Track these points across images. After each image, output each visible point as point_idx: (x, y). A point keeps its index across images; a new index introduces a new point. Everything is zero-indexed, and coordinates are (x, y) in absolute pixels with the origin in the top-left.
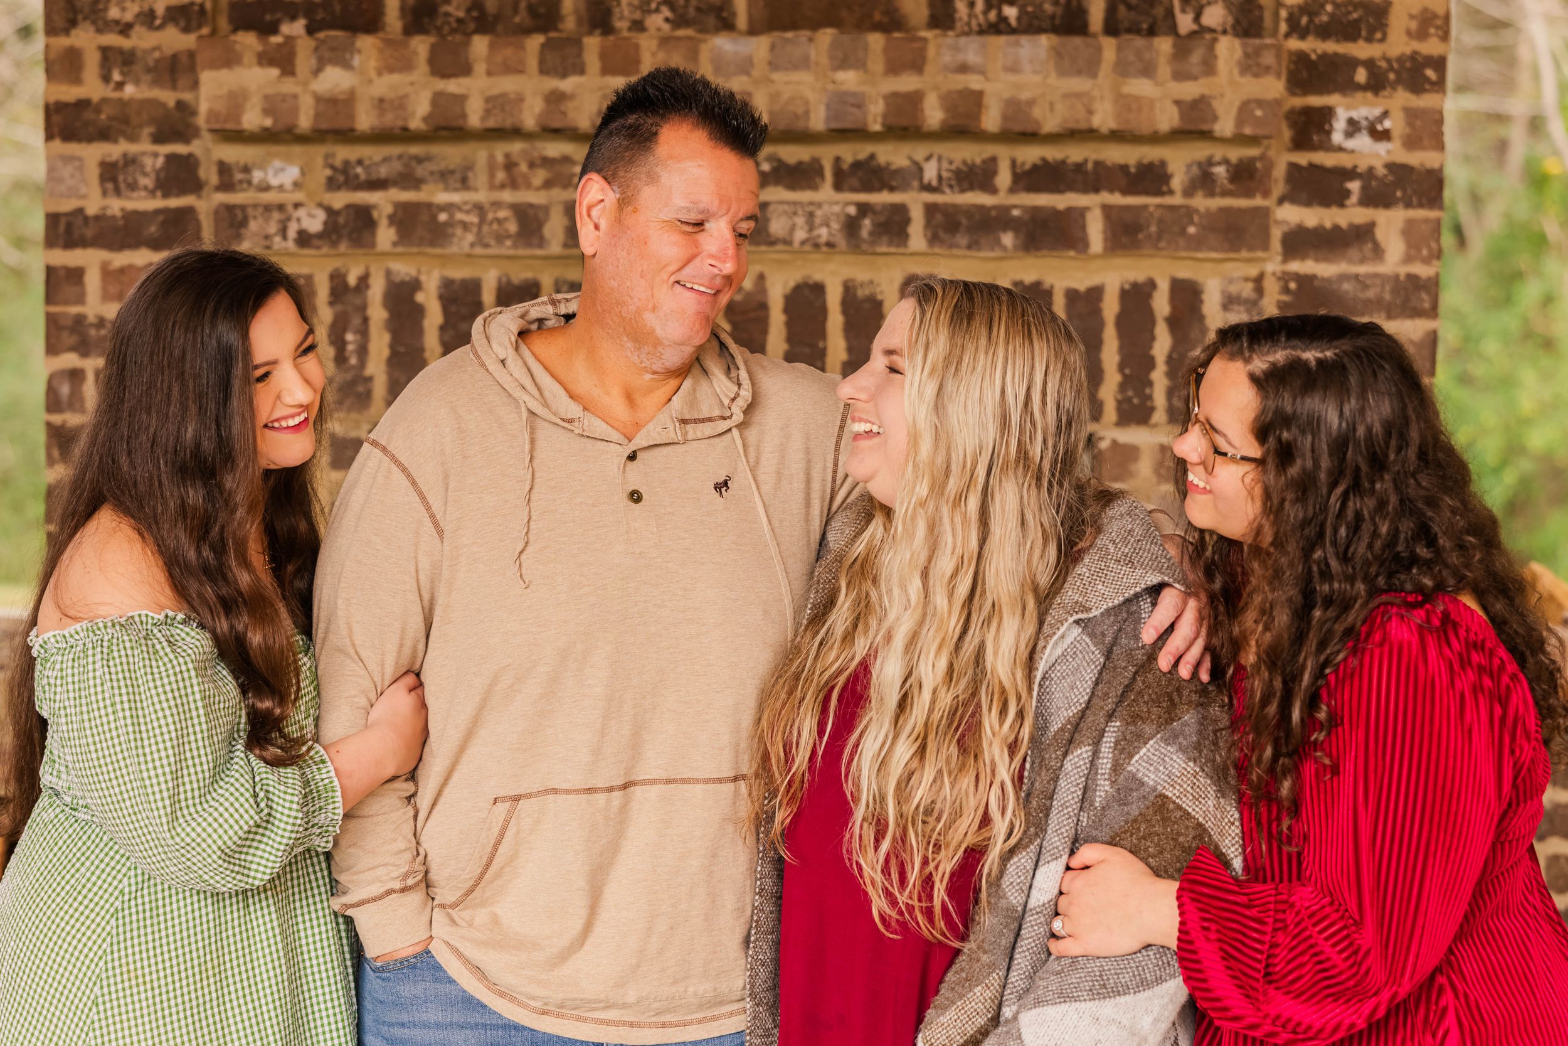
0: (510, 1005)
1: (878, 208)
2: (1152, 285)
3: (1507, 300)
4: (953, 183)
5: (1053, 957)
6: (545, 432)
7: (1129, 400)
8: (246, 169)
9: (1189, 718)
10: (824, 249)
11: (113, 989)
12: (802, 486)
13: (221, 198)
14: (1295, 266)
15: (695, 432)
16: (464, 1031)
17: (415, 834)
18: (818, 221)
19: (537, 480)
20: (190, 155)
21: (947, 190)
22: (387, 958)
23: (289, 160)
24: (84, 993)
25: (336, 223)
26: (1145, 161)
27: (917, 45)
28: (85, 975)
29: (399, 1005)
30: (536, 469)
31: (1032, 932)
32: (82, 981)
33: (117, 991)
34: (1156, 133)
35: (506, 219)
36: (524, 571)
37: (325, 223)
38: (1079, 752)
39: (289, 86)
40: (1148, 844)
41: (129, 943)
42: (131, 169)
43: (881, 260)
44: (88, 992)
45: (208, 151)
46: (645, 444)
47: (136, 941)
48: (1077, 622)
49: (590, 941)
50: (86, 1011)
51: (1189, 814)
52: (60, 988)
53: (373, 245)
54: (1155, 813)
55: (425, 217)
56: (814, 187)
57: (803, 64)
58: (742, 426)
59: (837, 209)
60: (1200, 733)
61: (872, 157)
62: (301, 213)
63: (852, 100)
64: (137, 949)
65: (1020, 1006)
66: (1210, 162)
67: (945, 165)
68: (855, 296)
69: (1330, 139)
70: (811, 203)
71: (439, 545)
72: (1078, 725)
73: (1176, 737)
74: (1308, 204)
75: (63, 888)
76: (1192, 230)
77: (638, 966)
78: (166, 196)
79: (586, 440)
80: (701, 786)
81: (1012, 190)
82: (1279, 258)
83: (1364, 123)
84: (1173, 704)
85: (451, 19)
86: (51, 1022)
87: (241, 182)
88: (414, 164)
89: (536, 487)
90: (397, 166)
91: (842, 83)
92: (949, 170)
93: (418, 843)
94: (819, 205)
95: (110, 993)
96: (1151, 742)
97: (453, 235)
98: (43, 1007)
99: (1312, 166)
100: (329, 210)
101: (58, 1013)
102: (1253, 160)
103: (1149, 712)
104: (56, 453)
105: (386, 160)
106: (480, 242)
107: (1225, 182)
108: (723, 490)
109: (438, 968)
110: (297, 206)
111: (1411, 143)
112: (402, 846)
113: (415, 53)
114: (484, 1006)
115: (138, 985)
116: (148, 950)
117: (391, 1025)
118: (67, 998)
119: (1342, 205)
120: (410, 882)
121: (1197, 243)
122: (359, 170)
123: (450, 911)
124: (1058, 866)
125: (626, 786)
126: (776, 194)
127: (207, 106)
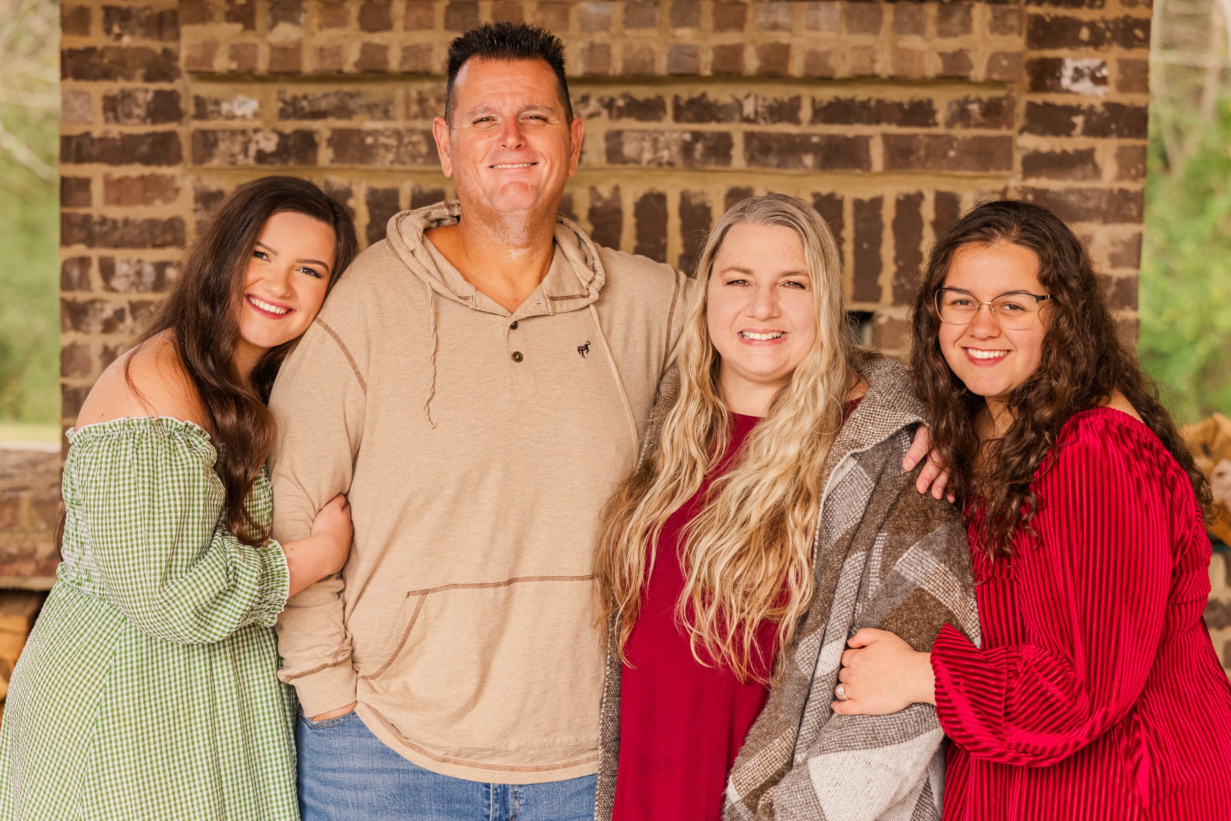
0: (418, 755)
1: (708, 135)
2: (920, 196)
3: (1200, 211)
4: (766, 116)
5: (835, 715)
6: (446, 307)
7: (902, 286)
8: (217, 102)
9: (940, 530)
10: (666, 167)
11: (106, 728)
12: (644, 350)
13: (197, 124)
14: (1032, 182)
15: (561, 306)
16: (382, 775)
17: (344, 622)
18: (661, 145)
19: (440, 345)
20: (173, 92)
21: (762, 122)
22: (322, 718)
23: (250, 95)
24: (85, 732)
25: (286, 145)
26: (916, 100)
27: (739, 8)
28: (86, 717)
29: (332, 755)
30: (440, 336)
31: (819, 695)
32: (83, 722)
33: (109, 730)
34: (924, 78)
35: (418, 143)
36: (431, 416)
37: (278, 145)
38: (856, 556)
39: (250, 38)
40: (910, 627)
41: (119, 693)
42: (127, 101)
43: (710, 176)
44: (88, 731)
45: (187, 88)
46: (524, 316)
47: (125, 692)
48: (853, 455)
49: (481, 702)
50: (86, 746)
51: (941, 603)
52: (67, 728)
53: (314, 162)
54: (915, 603)
55: (356, 141)
56: (658, 119)
57: (650, 23)
58: (597, 303)
59: (676, 136)
60: (948, 541)
61: (704, 95)
62: (259, 136)
63: (688, 51)
64: (125, 698)
65: (809, 753)
66: (967, 101)
67: (760, 102)
68: (689, 204)
69: (1059, 83)
70: (656, 131)
71: (363, 395)
72: (854, 535)
73: (931, 544)
74: (1043, 133)
75: (70, 650)
76: (952, 154)
77: (518, 722)
78: (154, 122)
79: (478, 313)
80: (567, 583)
81: (813, 122)
82: (1020, 176)
83: (1087, 71)
84: (928, 519)
86: (59, 754)
87: (212, 112)
88: (347, 99)
89: (440, 349)
90: (334, 101)
91: (680, 38)
92: (763, 106)
93: (346, 629)
94: (662, 133)
95: (104, 732)
96: (912, 548)
97: (377, 155)
98: (53, 742)
99: (1046, 105)
100: (282, 135)
101: (64, 747)
102: (999, 100)
103: (909, 525)
104: (68, 322)
105: (326, 96)
106: (398, 160)
107: (978, 116)
108: (585, 352)
109: (361, 726)
110: (256, 131)
111: (1123, 87)
112: (334, 631)
113: (348, 13)
114: (397, 756)
115: (125, 726)
116: (134, 699)
117: (324, 770)
118: (72, 735)
119: (1069, 135)
120: (340, 658)
121: (956, 164)
122: (305, 104)
123: (372, 681)
124: (839, 645)
125: (510, 582)
126: (628, 124)
127: (186, 53)
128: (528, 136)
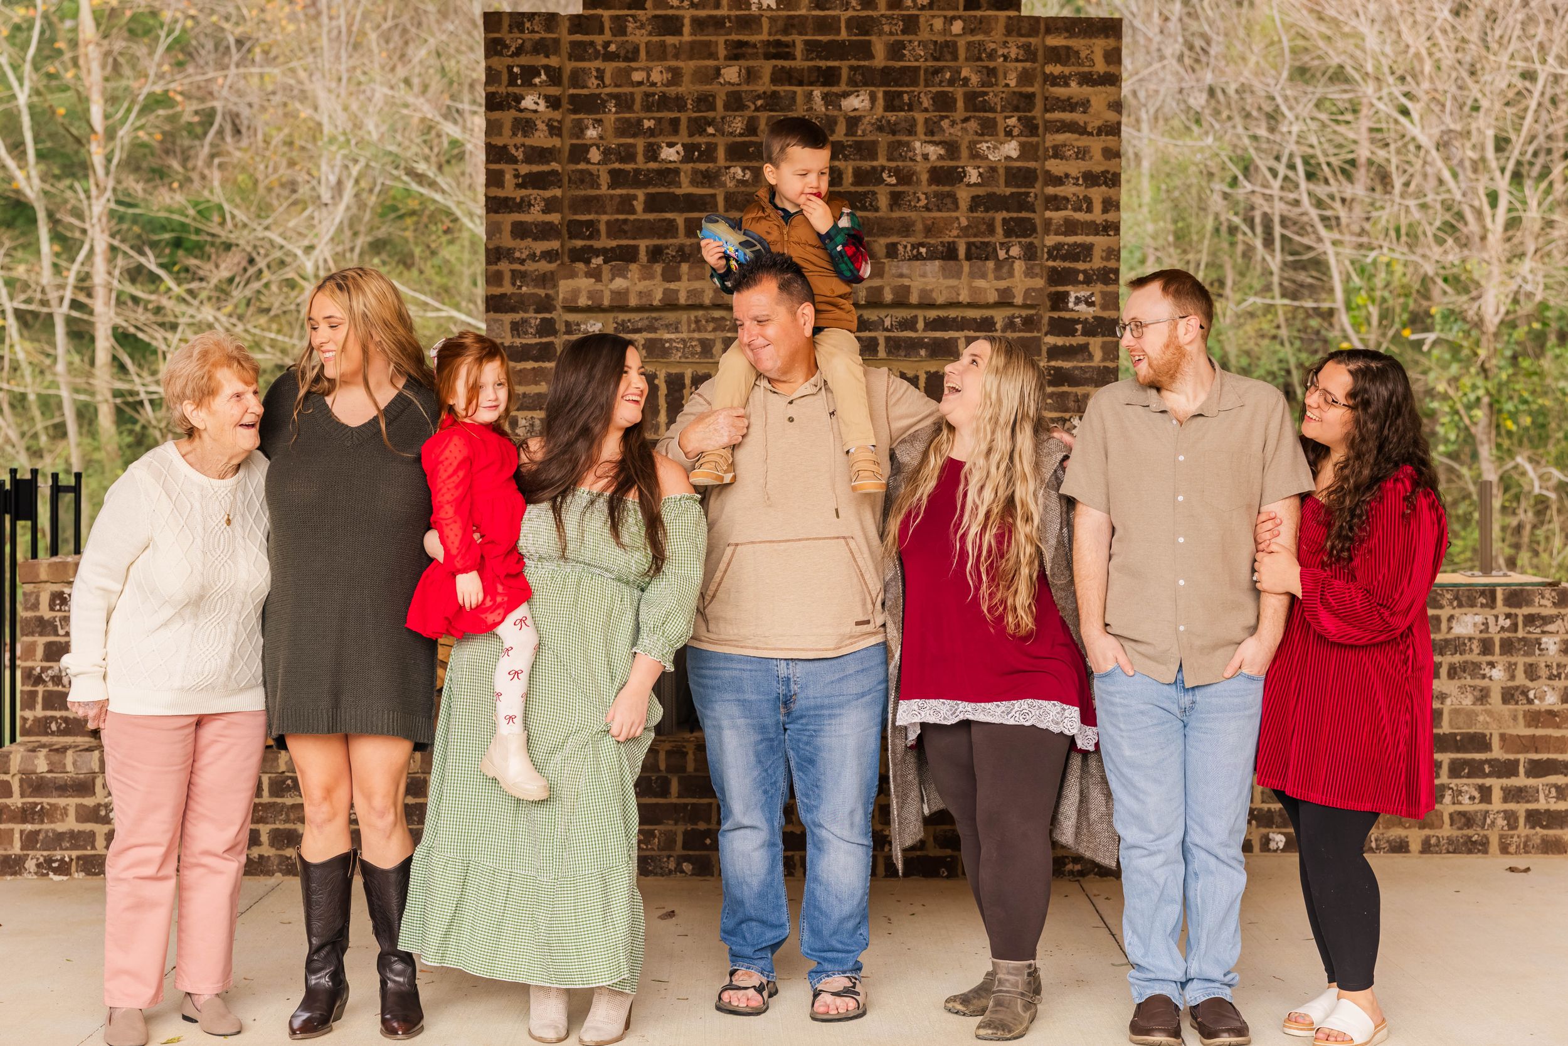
1: (864, 338)
4: (898, 327)
8: (578, 324)
14: (1053, 363)
20: (552, 319)
21: (895, 331)
23: (597, 320)
26: (984, 316)
27: (882, 266)
34: (988, 304)
35: (696, 346)
39: (599, 287)
42: (525, 325)
45: (560, 316)
46: (797, 396)
55: (659, 345)
66: (1013, 317)
67: (894, 319)
69: (1067, 306)
74: (1058, 335)
78: (541, 337)
81: (925, 330)
83: (1083, 299)
85: (669, 256)
88: (654, 321)
90: (646, 322)
92: (896, 322)
97: (672, 353)
99: (1060, 318)
102: (1032, 316)
105: (642, 319)
106: (684, 356)
107: (1020, 325)
108: (832, 416)
111: (1104, 307)
113: (656, 271)
119: (1074, 336)
122: (629, 324)
127: (561, 296)
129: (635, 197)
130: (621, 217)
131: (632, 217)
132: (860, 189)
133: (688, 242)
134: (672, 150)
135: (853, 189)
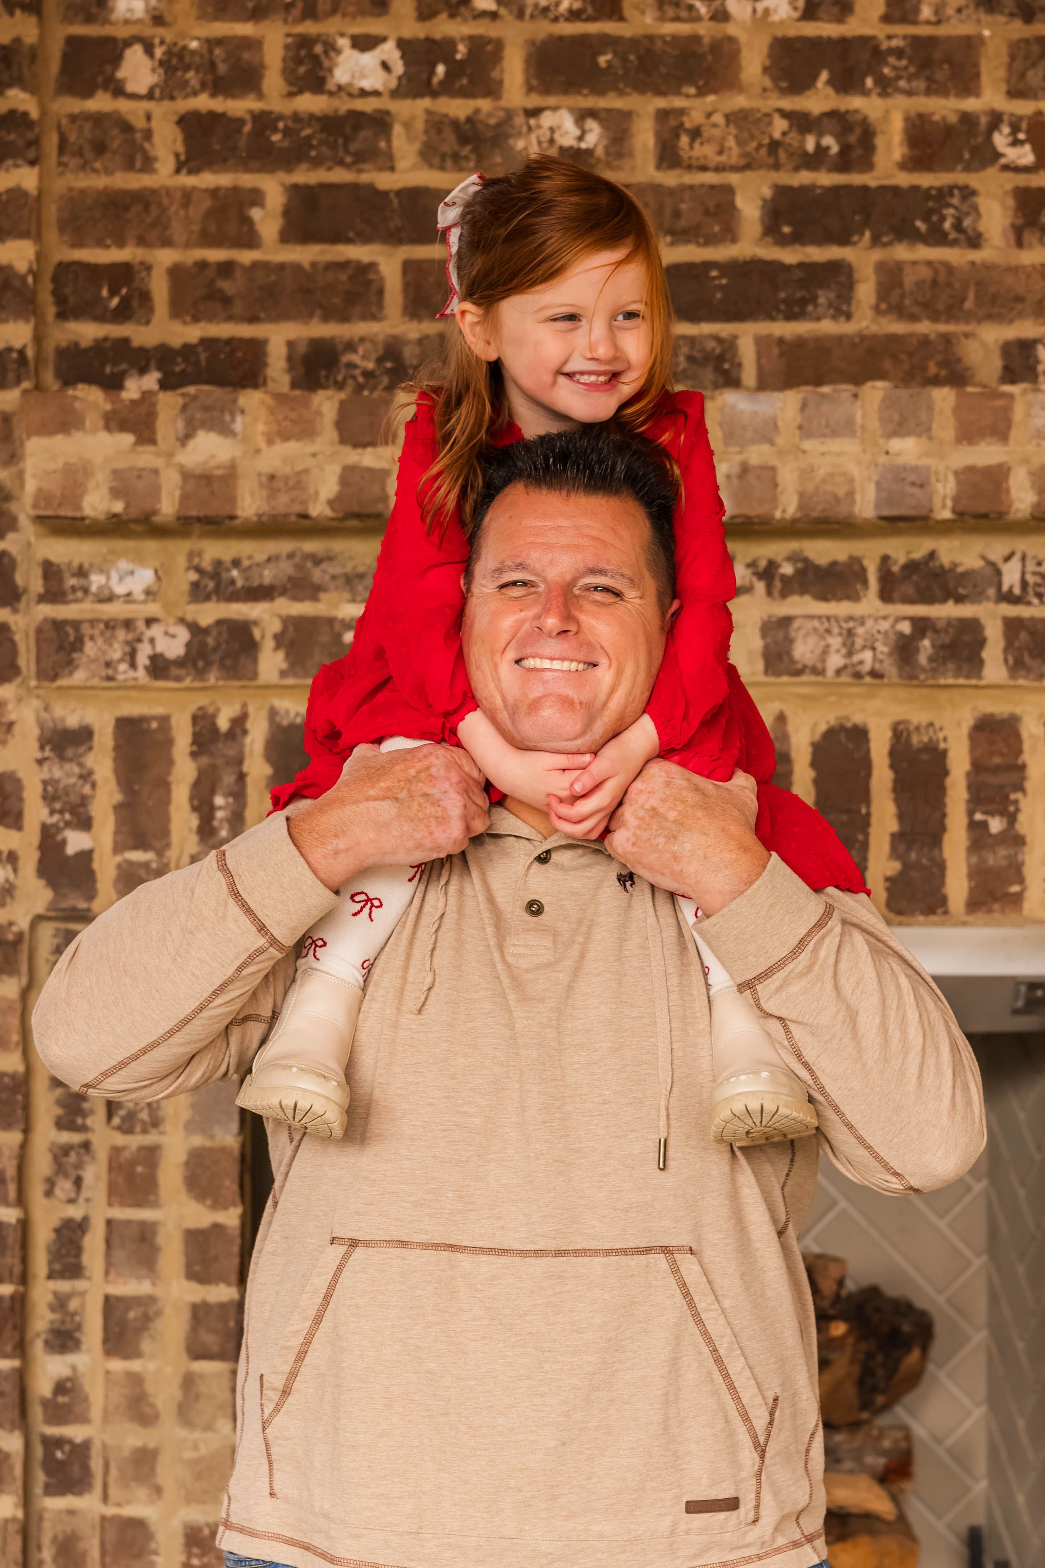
1: (940, 625)
4: (1042, 590)
8: (82, 573)
10: (868, 680)
13: (47, 610)
18: (859, 642)
20: (4, 554)
21: (1035, 600)
23: (140, 559)
25: (203, 645)
27: (998, 403)
37: (188, 645)
39: (146, 458)
43: (944, 696)
45: (28, 548)
53: (255, 675)
55: (325, 638)
56: (855, 598)
57: (846, 428)
59: (885, 625)
61: (933, 555)
62: (156, 631)
63: (912, 478)
67: (1031, 567)
68: (908, 743)
70: (850, 618)
85: (357, 372)
87: (74, 589)
88: (310, 565)
90: (287, 568)
91: (898, 454)
92: (1034, 574)
94: (862, 621)
100: (194, 628)
105: (271, 559)
110: (150, 622)
113: (319, 413)
122: (235, 573)
126: (802, 605)
127: (31, 486)
128: (582, 617)
129: (256, 197)
130: (216, 255)
131: (246, 257)
132: (926, 180)
133: (413, 330)
134: (369, 60)
135: (904, 180)
